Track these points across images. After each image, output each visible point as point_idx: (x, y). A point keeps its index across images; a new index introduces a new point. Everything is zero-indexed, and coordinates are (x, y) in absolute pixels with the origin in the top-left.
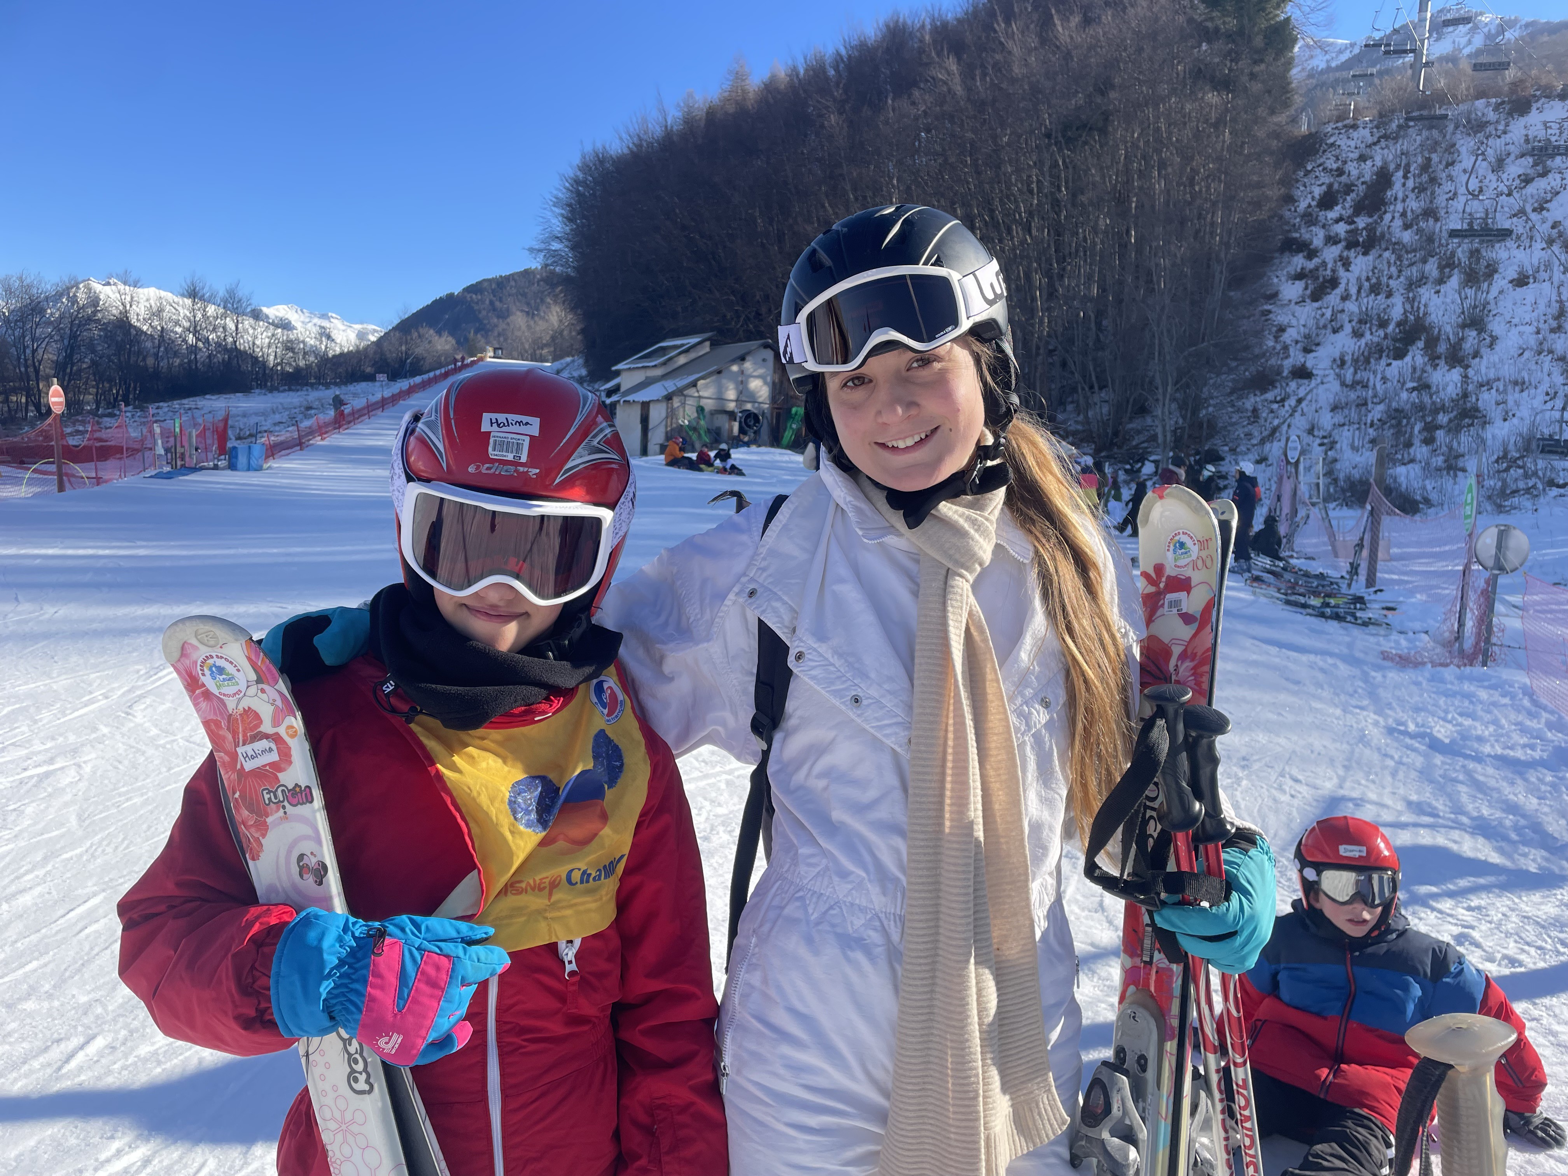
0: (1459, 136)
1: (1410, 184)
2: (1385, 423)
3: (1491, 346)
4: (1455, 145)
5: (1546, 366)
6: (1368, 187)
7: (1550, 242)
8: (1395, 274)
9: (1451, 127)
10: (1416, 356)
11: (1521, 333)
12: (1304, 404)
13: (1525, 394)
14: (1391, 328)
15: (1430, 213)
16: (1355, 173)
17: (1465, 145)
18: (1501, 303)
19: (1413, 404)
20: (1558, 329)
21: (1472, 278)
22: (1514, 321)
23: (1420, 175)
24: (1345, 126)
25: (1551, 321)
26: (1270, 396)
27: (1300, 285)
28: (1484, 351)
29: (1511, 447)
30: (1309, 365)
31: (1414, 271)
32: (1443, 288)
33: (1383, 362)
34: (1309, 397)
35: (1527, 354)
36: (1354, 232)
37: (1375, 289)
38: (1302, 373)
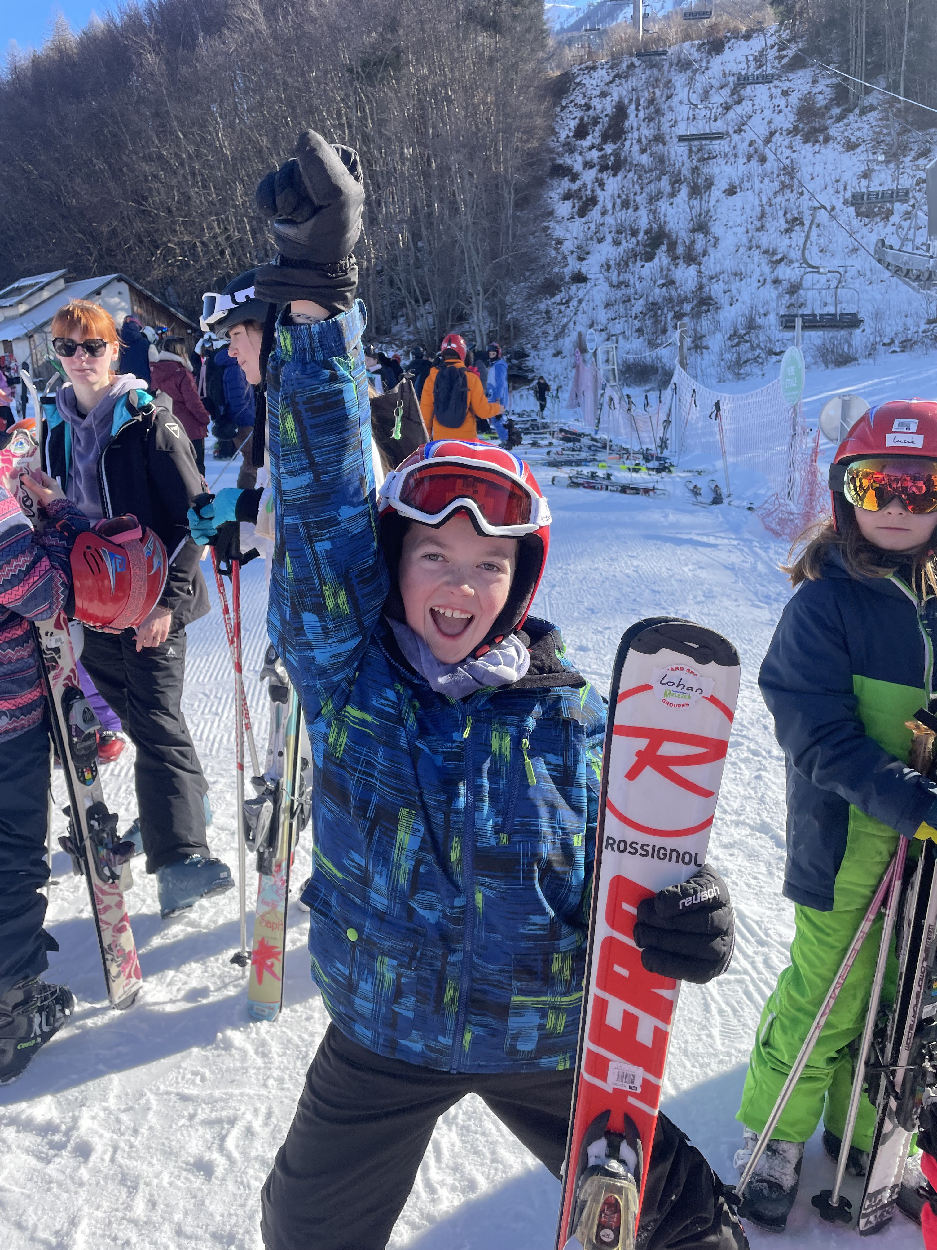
0: (673, 73)
1: (641, 115)
2: (645, 315)
3: (715, 245)
4: (670, 81)
5: (756, 258)
6: (611, 119)
7: (749, 158)
8: (639, 191)
9: (666, 68)
10: (662, 258)
11: (735, 234)
12: (584, 304)
13: (744, 281)
14: (641, 236)
15: (659, 139)
16: (599, 107)
17: (679, 80)
18: (719, 210)
19: (664, 297)
20: (761, 228)
21: (695, 191)
22: (730, 224)
23: (648, 108)
24: (587, 68)
25: (755, 222)
26: (557, 298)
27: (568, 204)
28: (710, 250)
29: (739, 326)
30: (584, 271)
31: (652, 188)
32: (676, 200)
33: (639, 264)
34: (587, 298)
35: (742, 250)
36: (604, 157)
37: (626, 204)
38: (580, 278)
